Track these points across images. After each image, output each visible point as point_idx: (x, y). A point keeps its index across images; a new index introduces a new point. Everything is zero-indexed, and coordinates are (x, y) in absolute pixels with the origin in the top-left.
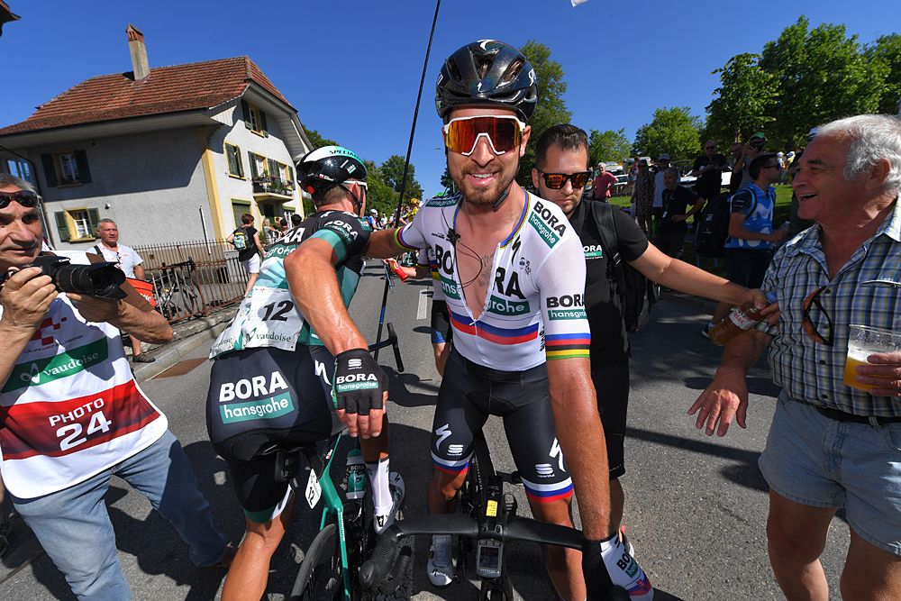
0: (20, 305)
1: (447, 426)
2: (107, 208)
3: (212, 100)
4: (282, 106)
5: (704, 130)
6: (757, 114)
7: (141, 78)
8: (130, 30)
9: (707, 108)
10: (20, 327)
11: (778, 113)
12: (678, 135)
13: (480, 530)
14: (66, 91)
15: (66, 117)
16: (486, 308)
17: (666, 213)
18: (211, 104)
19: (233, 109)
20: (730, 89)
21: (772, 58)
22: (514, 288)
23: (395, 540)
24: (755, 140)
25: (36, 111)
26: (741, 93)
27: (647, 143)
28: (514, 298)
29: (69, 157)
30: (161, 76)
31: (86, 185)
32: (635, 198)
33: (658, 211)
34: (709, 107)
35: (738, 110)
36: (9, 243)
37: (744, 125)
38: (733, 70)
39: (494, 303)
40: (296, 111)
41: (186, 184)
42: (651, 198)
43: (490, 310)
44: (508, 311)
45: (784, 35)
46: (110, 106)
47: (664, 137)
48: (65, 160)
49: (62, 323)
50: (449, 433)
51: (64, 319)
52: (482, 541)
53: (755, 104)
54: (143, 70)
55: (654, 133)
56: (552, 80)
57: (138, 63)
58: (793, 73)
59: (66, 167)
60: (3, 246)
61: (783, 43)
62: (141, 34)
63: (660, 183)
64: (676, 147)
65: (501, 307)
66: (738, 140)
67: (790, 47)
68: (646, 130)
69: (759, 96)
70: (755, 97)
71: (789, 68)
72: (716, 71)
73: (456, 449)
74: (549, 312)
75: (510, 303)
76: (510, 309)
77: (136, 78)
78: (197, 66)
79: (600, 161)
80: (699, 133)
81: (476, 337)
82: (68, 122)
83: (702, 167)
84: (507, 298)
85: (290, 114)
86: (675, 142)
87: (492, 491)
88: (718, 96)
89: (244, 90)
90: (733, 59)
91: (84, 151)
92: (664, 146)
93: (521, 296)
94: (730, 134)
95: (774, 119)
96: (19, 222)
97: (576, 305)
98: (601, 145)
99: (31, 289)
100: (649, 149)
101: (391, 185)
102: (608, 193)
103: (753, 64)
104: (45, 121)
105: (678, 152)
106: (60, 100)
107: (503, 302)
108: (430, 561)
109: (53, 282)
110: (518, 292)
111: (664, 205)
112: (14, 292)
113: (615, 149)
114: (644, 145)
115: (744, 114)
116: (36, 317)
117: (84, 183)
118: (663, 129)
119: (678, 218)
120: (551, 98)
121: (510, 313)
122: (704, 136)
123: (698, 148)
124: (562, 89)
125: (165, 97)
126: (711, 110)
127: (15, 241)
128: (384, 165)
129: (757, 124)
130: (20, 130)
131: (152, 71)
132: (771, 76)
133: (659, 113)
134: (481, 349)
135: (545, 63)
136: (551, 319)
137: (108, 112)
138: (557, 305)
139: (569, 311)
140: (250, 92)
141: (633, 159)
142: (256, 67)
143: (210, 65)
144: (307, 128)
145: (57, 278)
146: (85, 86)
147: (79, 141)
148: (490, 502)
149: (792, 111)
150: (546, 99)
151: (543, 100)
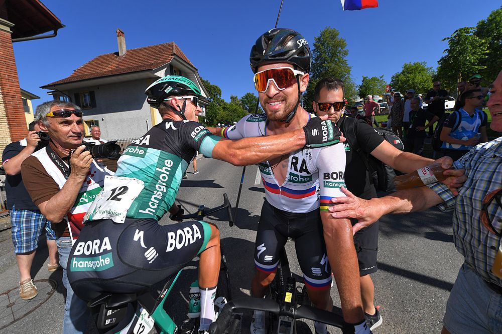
0: (78, 165)
1: (263, 245)
2: (103, 120)
3: (155, 65)
4: (190, 67)
5: (435, 76)
6: (473, 64)
7: (122, 55)
8: (118, 31)
9: (438, 62)
10: (79, 176)
11: (487, 63)
12: (419, 78)
13: (280, 310)
14: (88, 62)
15: (86, 75)
16: (287, 180)
17: (411, 125)
18: (154, 67)
19: (165, 69)
20: (454, 50)
21: (483, 30)
22: (304, 168)
23: (231, 311)
24: (474, 80)
25: (74, 72)
26: (461, 52)
27: (398, 84)
28: (304, 174)
29: (87, 94)
30: (131, 54)
31: (94, 108)
32: (391, 116)
33: (406, 125)
34: (440, 61)
35: (460, 62)
36: (71, 133)
37: (465, 71)
38: (457, 38)
39: (292, 177)
40: (197, 70)
41: (140, 108)
42: (402, 116)
43: (290, 180)
44: (300, 181)
45: (491, 16)
46: (106, 70)
47: (409, 80)
48: (85, 96)
49: (95, 174)
50: (265, 249)
51: (95, 172)
52: (281, 317)
53: (473, 58)
54: (123, 51)
55: (402, 78)
56: (340, 48)
57: (121, 47)
58: (498, 39)
59: (85, 100)
60: (68, 135)
61: (491, 21)
62: (123, 33)
63: (408, 107)
64: (417, 86)
65: (296, 179)
66: (459, 81)
67: (496, 23)
68: (397, 76)
69: (474, 53)
70: (472, 54)
71: (495, 36)
72: (445, 39)
73: (269, 258)
74: (324, 182)
75: (301, 176)
76: (301, 180)
77: (120, 55)
78: (149, 48)
79: (368, 94)
80: (432, 77)
81: (280, 195)
82: (87, 77)
83: (432, 98)
84: (300, 174)
85: (194, 72)
86: (416, 83)
87: (289, 287)
88: (446, 54)
89: (171, 59)
90: (457, 31)
91: (94, 92)
92: (409, 85)
93: (308, 173)
94: (454, 78)
95: (486, 67)
96: (75, 124)
97: (340, 179)
98: (369, 85)
99: (82, 157)
100: (399, 87)
101: (246, 109)
102: (373, 113)
103: (471, 34)
104: (77, 77)
105: (418, 89)
106: (85, 66)
107: (297, 176)
108: (252, 324)
109: (91, 154)
110: (306, 171)
111: (410, 120)
112: (76, 159)
113: (378, 87)
114: (396, 85)
115: (465, 64)
116: (86, 171)
117: (93, 107)
118: (408, 75)
119: (420, 128)
120: (339, 59)
121: (301, 182)
122: (436, 79)
123: (431, 86)
124: (346, 53)
125: (132, 64)
126: (441, 63)
127: (73, 133)
128: (243, 98)
129: (473, 70)
130: (66, 82)
131: (128, 51)
132: (483, 41)
133: (406, 66)
134: (283, 202)
135: (336, 39)
136: (325, 186)
137: (106, 72)
138: (329, 178)
139: (336, 183)
140: (174, 61)
141: (390, 93)
142: (178, 48)
143: (155, 47)
144: (203, 79)
145: (92, 152)
146: (97, 59)
147: (92, 87)
148: (287, 293)
149: (496, 63)
150: (336, 59)
151: (334, 60)
